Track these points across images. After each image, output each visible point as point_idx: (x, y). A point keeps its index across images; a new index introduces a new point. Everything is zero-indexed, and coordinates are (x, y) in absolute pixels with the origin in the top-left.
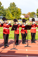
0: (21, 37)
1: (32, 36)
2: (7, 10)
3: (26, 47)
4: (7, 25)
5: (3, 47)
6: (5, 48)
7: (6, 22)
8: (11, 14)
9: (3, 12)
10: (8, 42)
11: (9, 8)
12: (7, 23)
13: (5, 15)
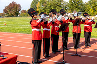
2: (87, 4)
4: (89, 21)
5: (84, 46)
6: (86, 47)
11: (89, 2)
12: (89, 20)
13: (84, 11)
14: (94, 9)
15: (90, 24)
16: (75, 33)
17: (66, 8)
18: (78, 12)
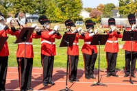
0: (83, 63)
1: (108, 61)
3: (94, 85)
7: (48, 27)
8: (57, 9)
9: (38, 4)
10: (53, 74)
14: (62, 10)
15: (51, 39)
16: (23, 58)
17: (5, 4)
18: (32, 13)
